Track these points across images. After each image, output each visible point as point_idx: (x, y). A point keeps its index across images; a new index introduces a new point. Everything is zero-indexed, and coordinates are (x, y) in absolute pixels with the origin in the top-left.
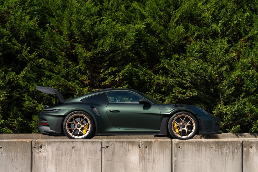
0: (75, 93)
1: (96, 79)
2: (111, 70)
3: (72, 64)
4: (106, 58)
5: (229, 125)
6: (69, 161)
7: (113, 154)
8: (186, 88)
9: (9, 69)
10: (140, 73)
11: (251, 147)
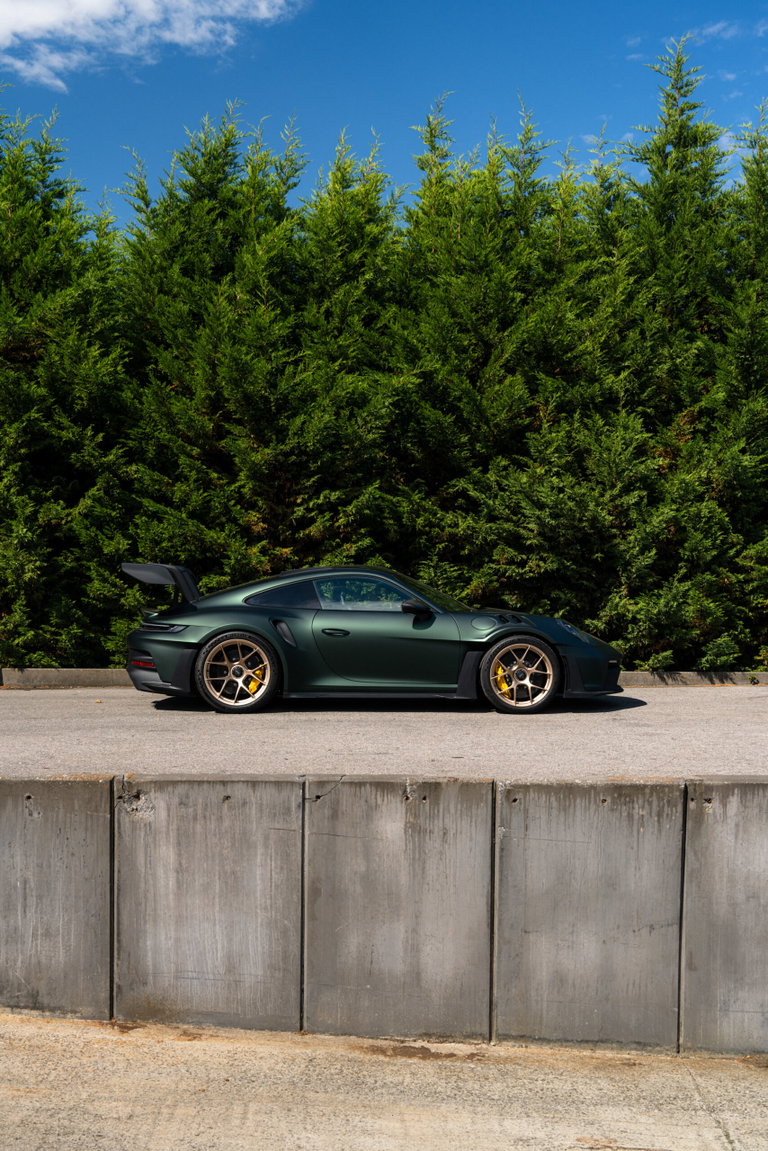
0: (225, 561)
1: (283, 520)
2: (325, 497)
3: (219, 478)
4: (313, 467)
5: (641, 648)
6: (215, 835)
7: (335, 815)
8: (530, 550)
9: (47, 492)
10: (405, 507)
11: (709, 801)
